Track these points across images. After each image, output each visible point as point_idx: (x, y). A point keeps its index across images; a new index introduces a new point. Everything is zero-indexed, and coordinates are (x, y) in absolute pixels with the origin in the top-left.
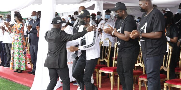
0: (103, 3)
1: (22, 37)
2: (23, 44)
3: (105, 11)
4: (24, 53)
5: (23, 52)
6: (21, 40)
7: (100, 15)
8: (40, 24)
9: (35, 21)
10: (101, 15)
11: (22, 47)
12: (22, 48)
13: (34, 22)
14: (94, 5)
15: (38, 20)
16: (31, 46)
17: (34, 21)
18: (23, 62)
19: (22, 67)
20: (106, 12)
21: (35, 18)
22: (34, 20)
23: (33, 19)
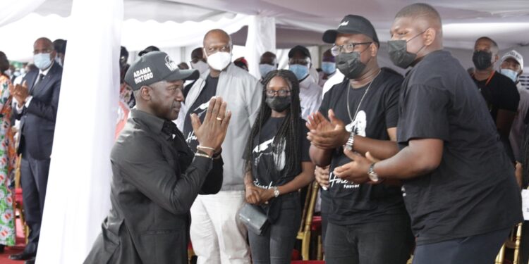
0: (277, 25)
1: (5, 127)
2: (9, 153)
3: (287, 51)
4: (9, 183)
5: (6, 181)
6: (2, 137)
7: (273, 65)
8: (60, 85)
9: (45, 73)
10: (275, 66)
11: (5, 164)
12: (6, 168)
13: (42, 76)
14: (245, 29)
15: (56, 70)
16: (27, 162)
17: (40, 72)
18: (6, 217)
19: (3, 234)
20: (290, 55)
21: (43, 61)
22: (43, 70)
23: (38, 65)
